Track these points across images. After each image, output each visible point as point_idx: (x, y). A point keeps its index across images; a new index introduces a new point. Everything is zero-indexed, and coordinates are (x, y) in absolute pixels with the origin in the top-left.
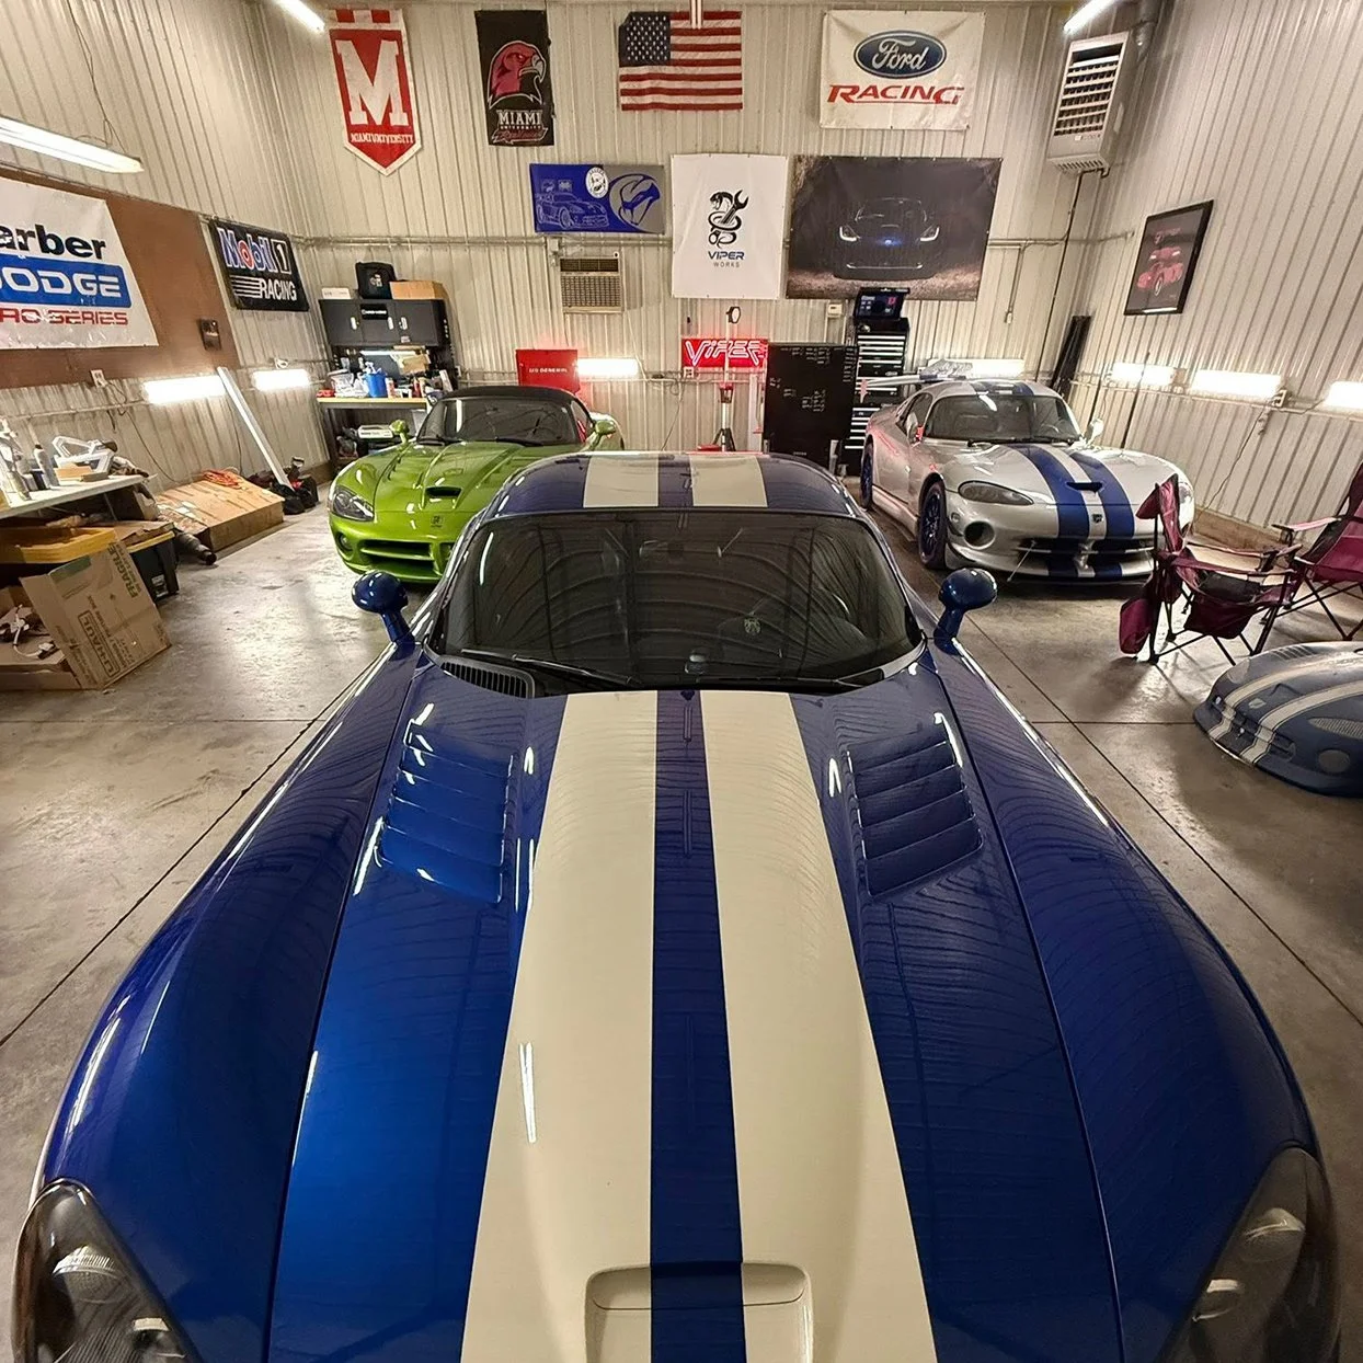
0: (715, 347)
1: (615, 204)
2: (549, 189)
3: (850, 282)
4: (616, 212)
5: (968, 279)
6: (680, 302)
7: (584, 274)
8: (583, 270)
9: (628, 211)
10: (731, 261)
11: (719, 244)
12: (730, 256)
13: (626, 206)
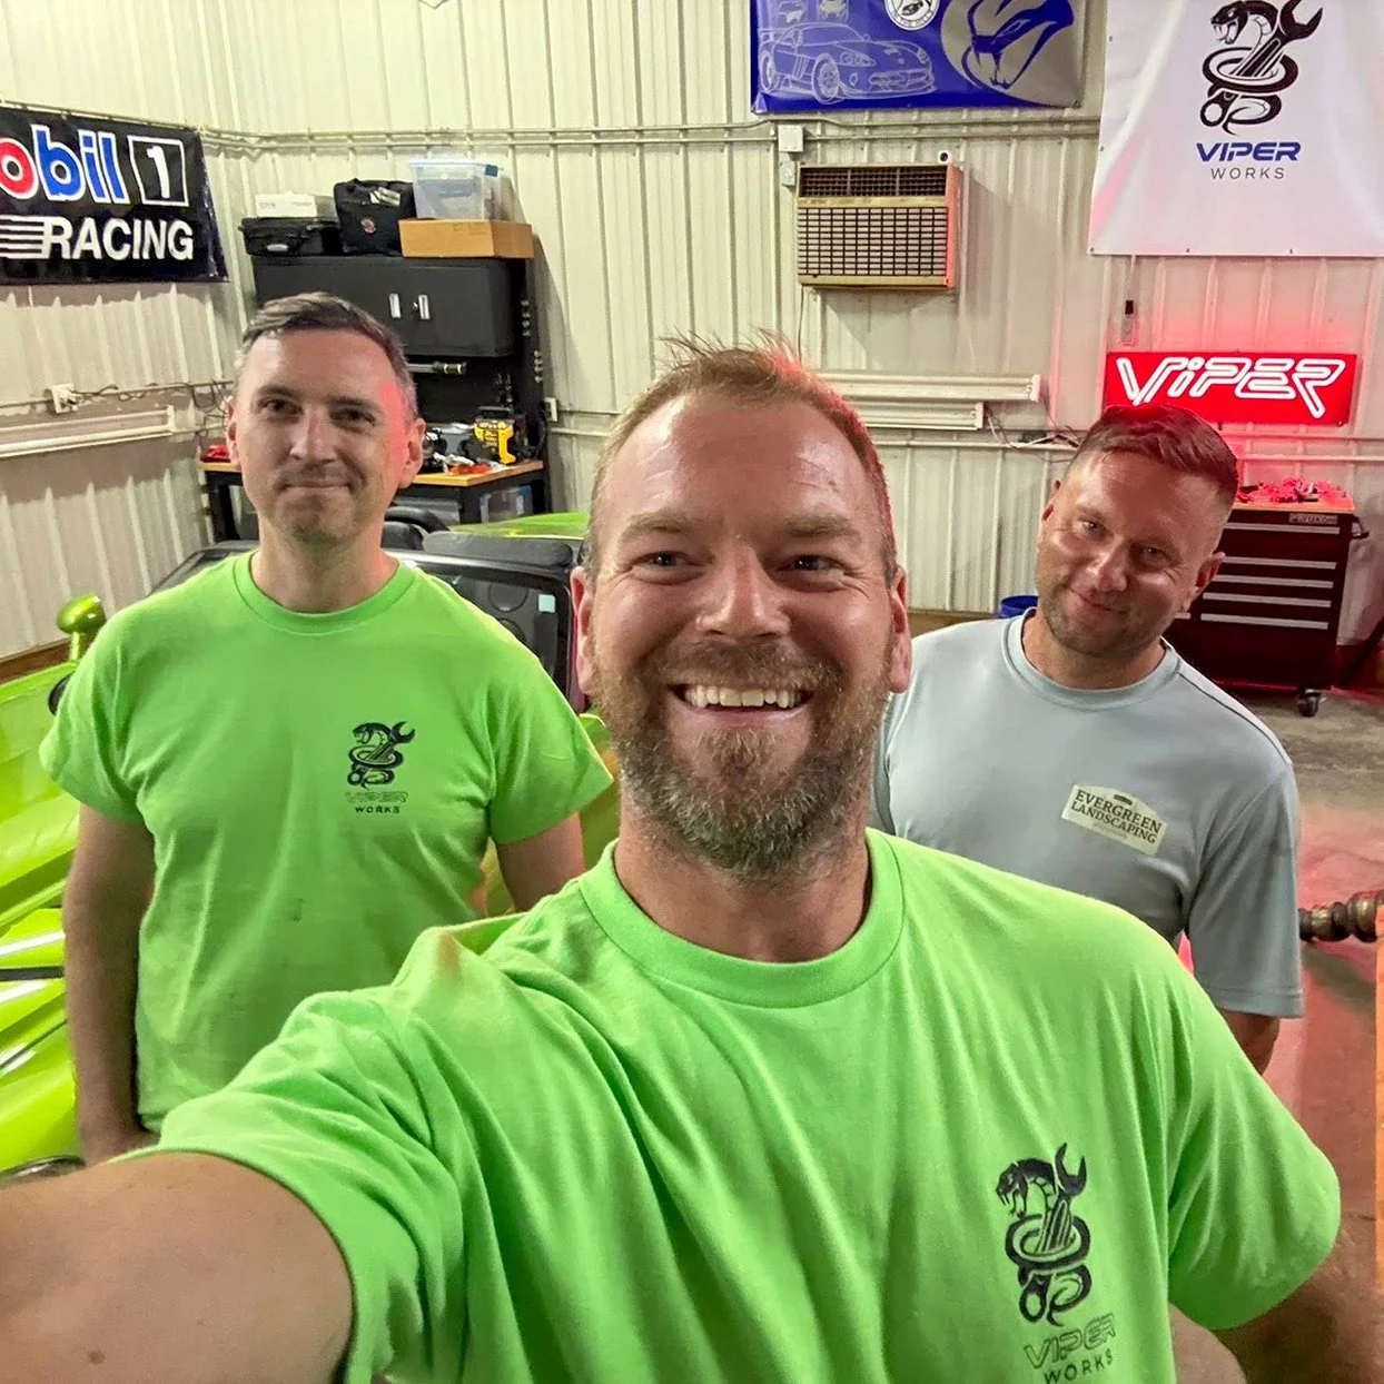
0: (1199, 373)
1: (954, 45)
2: (790, 16)
4: (955, 60)
6: (1107, 263)
7: (858, 201)
8: (856, 192)
9: (987, 58)
10: (1259, 165)
11: (1230, 125)
12: (1259, 152)
13: (982, 44)
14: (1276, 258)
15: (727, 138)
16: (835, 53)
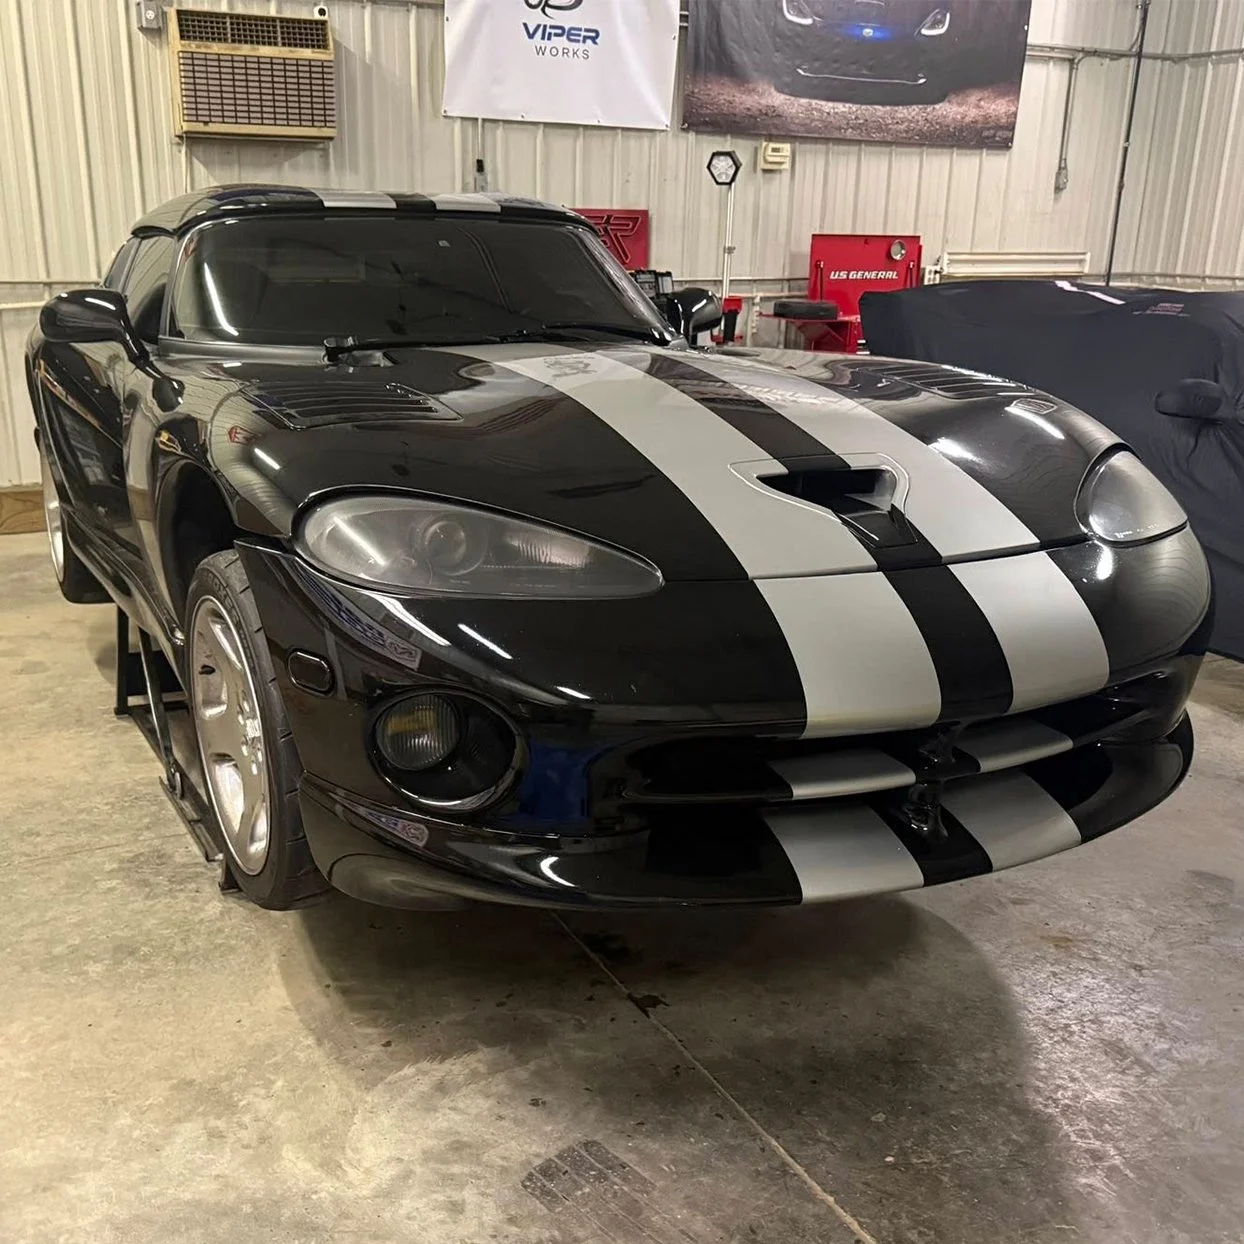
3: (804, 101)
5: (997, 107)
6: (457, 125)
10: (573, 46)
11: (547, 10)
12: (570, 34)
14: (586, 127)
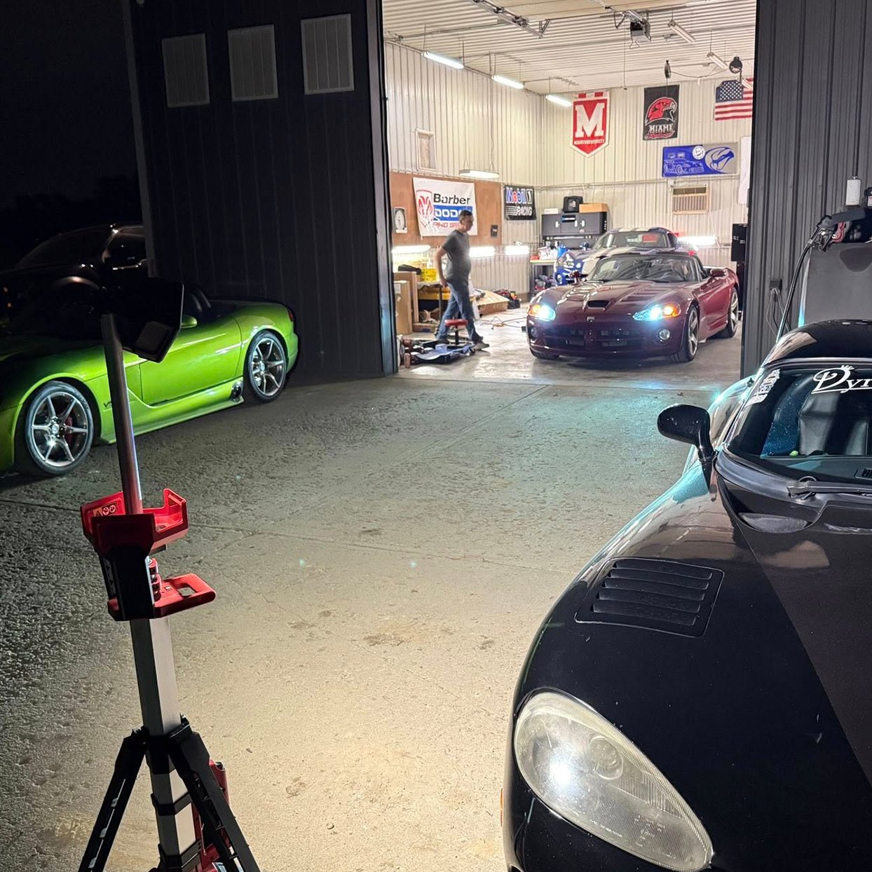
1: (708, 161)
2: (672, 157)
4: (708, 165)
7: (686, 195)
8: (686, 193)
9: (716, 164)
13: (714, 162)
15: (656, 182)
16: (682, 165)
